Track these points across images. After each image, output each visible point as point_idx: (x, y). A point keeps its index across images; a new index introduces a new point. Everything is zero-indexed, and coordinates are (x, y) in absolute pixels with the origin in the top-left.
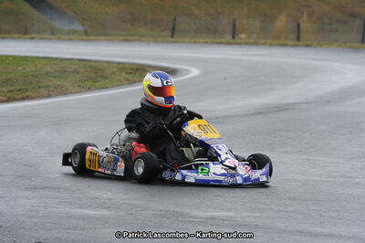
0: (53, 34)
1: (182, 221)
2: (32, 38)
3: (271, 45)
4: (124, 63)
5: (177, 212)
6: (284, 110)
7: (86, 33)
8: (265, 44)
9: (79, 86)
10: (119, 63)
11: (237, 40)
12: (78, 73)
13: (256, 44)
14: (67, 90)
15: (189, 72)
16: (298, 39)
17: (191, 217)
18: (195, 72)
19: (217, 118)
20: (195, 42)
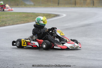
0: (25, 6)
1: (61, 57)
2: (19, 7)
3: (86, 7)
4: (45, 13)
5: (60, 55)
6: (89, 25)
7: (34, 5)
8: (84, 7)
9: (32, 20)
10: (43, 13)
11: (76, 6)
12: (32, 16)
13: (82, 7)
14: (29, 21)
15: (63, 15)
16: (93, 5)
17: (64, 56)
18: (64, 15)
19: (71, 28)
20: (65, 7)
